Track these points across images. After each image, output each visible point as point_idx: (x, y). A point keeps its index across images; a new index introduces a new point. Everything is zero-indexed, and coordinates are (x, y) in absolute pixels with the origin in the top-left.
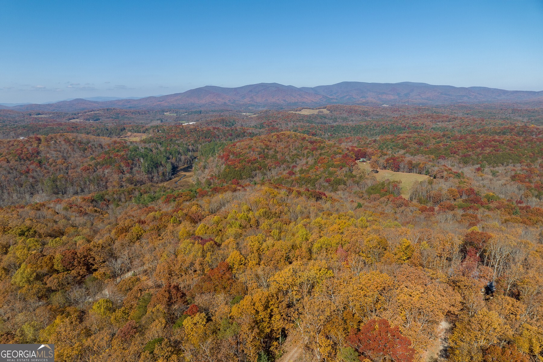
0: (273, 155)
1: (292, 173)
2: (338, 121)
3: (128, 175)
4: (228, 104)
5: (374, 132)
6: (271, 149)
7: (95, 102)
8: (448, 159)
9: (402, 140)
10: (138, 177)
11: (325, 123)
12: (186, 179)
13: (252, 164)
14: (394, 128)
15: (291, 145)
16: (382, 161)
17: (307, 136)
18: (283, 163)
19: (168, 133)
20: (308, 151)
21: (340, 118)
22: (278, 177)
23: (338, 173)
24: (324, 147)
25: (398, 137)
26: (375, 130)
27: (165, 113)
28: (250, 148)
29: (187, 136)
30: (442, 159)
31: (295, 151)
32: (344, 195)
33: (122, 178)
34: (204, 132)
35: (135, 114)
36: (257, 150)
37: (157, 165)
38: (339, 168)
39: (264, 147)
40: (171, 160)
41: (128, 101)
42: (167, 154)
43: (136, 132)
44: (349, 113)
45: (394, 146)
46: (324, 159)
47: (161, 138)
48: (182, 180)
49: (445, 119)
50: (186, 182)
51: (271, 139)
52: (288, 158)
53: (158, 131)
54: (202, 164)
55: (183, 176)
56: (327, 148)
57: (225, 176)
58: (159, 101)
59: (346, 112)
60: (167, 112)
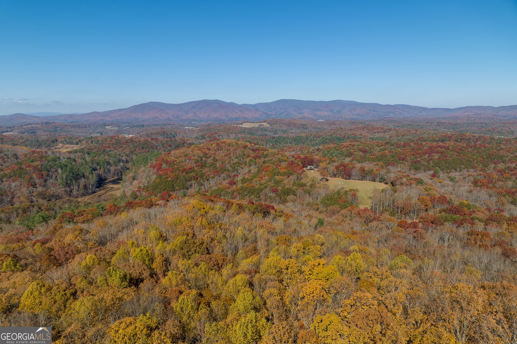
0: (211, 164)
1: (232, 183)
2: (279, 134)
3: (40, 189)
4: (172, 119)
5: (315, 142)
6: (209, 157)
7: (36, 117)
8: (397, 165)
9: (346, 148)
10: (52, 190)
11: (266, 135)
12: (113, 192)
13: (187, 173)
14: (333, 138)
15: (232, 154)
16: (332, 168)
17: (249, 144)
18: (223, 172)
19: (102, 144)
20: (251, 159)
21: (280, 130)
22: (216, 188)
23: (286, 181)
24: (267, 155)
25: (342, 145)
26: (315, 140)
27: (107, 127)
28: (186, 156)
29: (122, 147)
30: (391, 165)
31: (236, 159)
32: (295, 207)
33: (33, 192)
34: (142, 142)
35: (75, 128)
36: (193, 158)
37: (77, 177)
38: (286, 176)
39: (201, 155)
40: (98, 171)
41: (71, 116)
42: (94, 165)
43: (68, 144)
44: (288, 126)
45: (339, 154)
46: (268, 167)
47: (93, 149)
48: (107, 194)
49: (380, 130)
50: (112, 195)
51: (210, 147)
52: (228, 167)
53: (92, 142)
54: (131, 174)
55: (110, 188)
56: (270, 156)
57: (154, 187)
58: (102, 116)
59: (285, 125)
60: (109, 126)
